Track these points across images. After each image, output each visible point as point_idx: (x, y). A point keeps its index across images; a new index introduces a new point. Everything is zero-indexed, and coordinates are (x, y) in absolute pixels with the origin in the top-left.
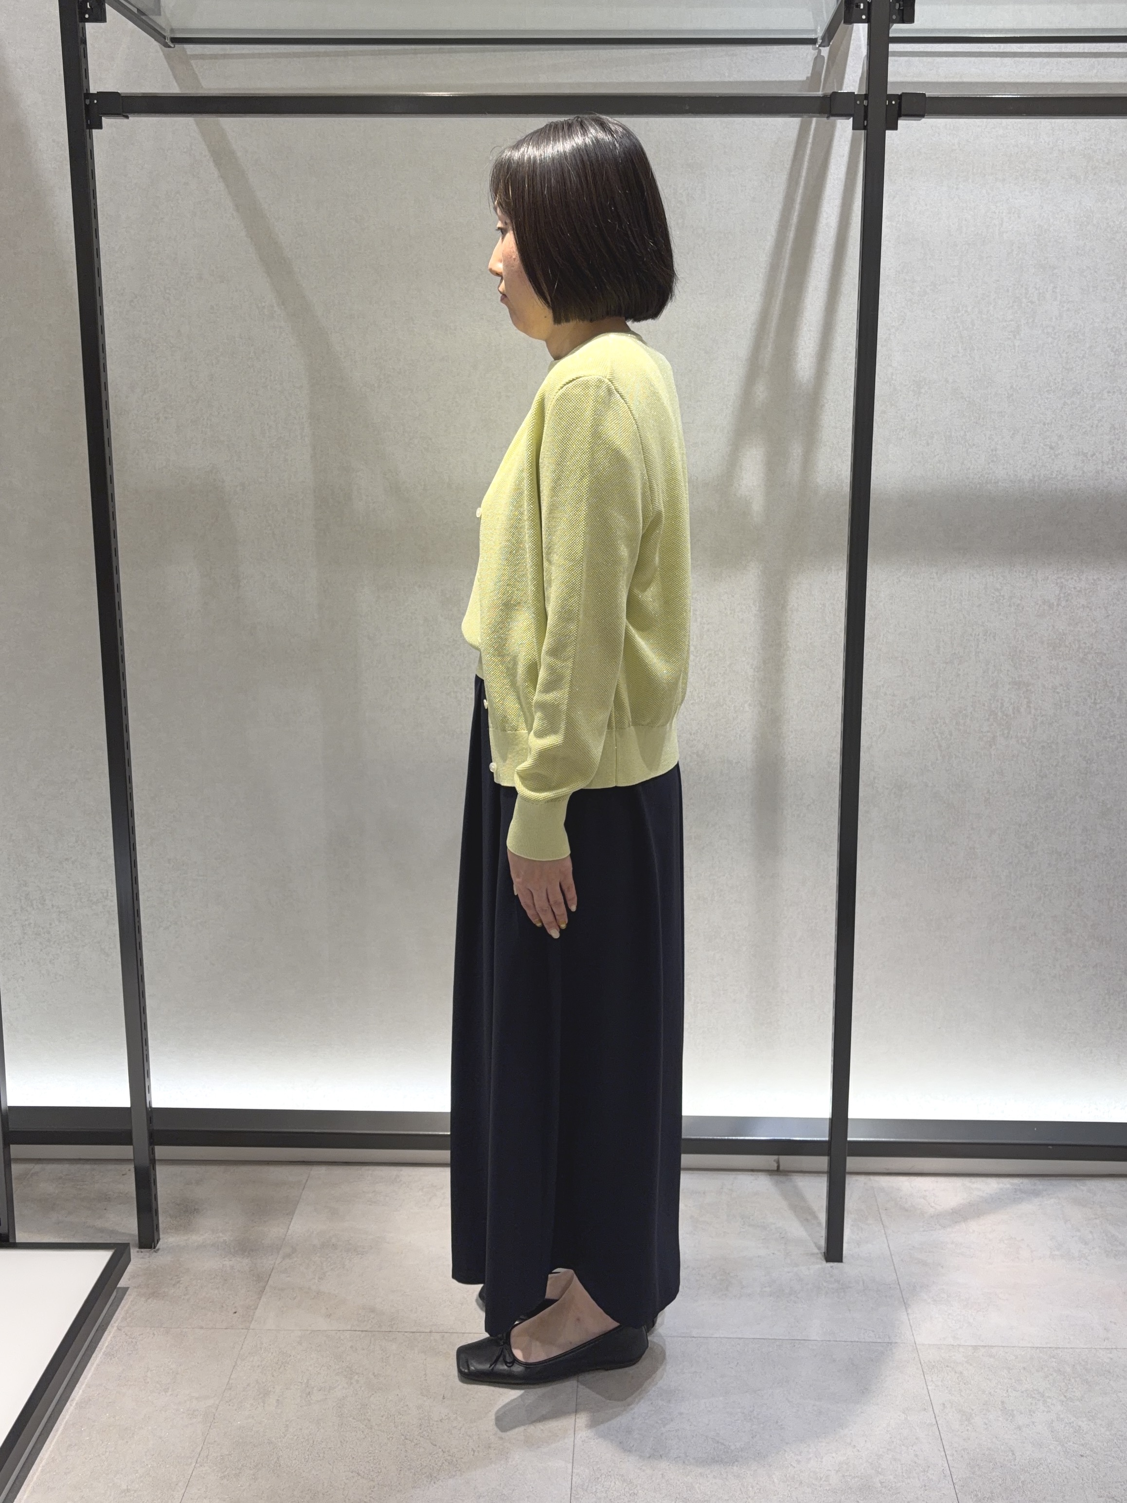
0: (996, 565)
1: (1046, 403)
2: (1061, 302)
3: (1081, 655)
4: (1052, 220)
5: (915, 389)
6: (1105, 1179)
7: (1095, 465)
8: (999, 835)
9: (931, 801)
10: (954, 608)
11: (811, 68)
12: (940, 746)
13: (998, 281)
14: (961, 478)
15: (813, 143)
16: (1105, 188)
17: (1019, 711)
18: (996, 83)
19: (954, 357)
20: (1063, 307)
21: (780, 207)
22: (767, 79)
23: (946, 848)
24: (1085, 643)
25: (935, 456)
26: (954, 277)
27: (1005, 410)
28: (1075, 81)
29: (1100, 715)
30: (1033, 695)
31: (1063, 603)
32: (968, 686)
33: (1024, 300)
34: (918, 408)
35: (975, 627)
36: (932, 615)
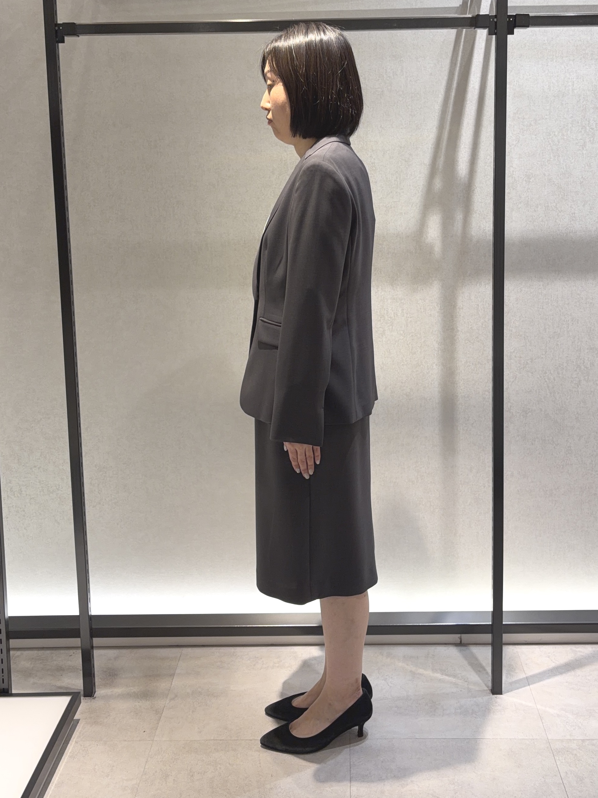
0: (577, 280)
5: (527, 180)
8: (585, 438)
9: (544, 420)
10: (554, 306)
11: (462, 0)
12: (548, 387)
13: (572, 117)
14: (555, 230)
15: (464, 42)
17: (594, 365)
18: (567, 6)
19: (548, 161)
21: (446, 78)
22: (437, 6)
23: (554, 447)
25: (539, 218)
26: (547, 115)
27: (579, 191)
32: (564, 351)
33: (588, 128)
34: (529, 190)
35: (566, 316)
36: (541, 310)
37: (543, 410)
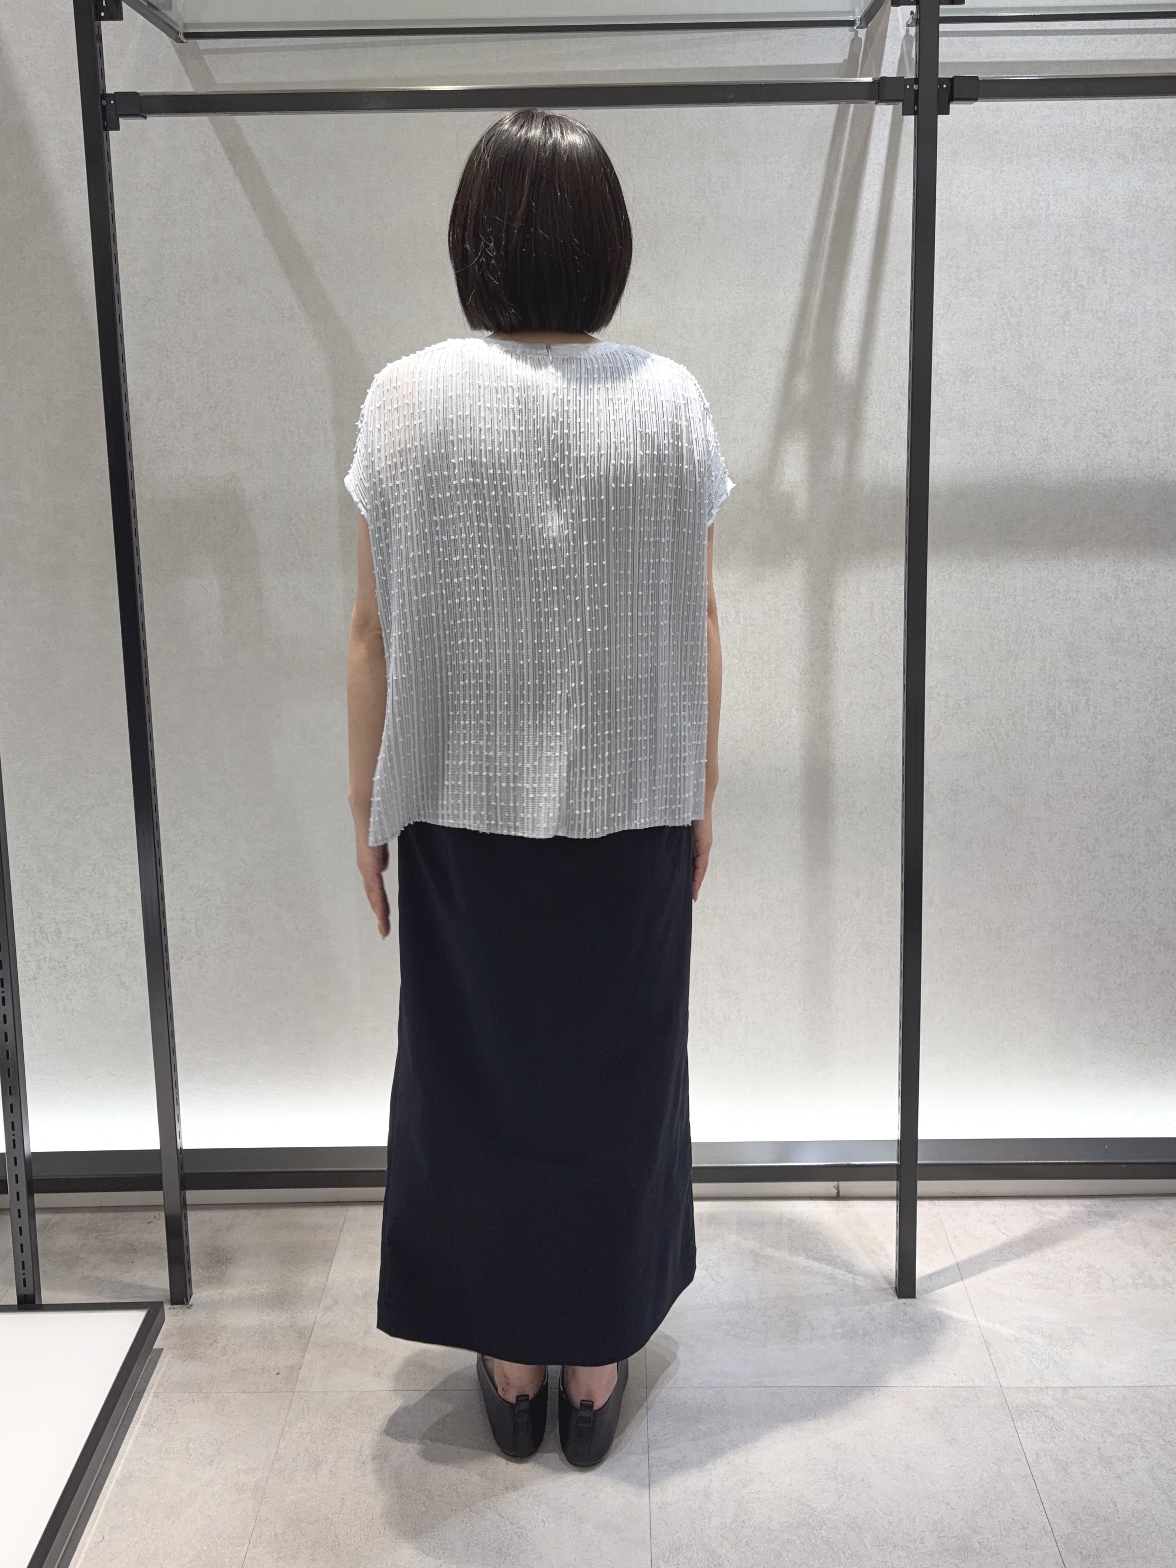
0: (1051, 558)
1: (1098, 390)
2: (1111, 285)
3: (1140, 650)
4: (1100, 202)
5: (963, 378)
7: (1150, 452)
8: (1059, 838)
9: (989, 806)
10: (1008, 604)
11: (848, 50)
12: (996, 748)
13: (1046, 265)
14: (1011, 470)
15: (852, 128)
16: (1154, 168)
17: (1077, 710)
18: (1039, 62)
19: (1001, 344)
20: (1113, 290)
21: (819, 193)
22: (802, 63)
23: (1005, 854)
24: (1144, 637)
25: (985, 447)
26: (1000, 262)
27: (1055, 398)
28: (1121, 58)
29: (1162, 712)
30: (1092, 691)
31: (1121, 596)
32: (1024, 685)
33: (1073, 284)
34: (966, 398)
35: (1030, 623)
36: (985, 612)
37: (987, 789)
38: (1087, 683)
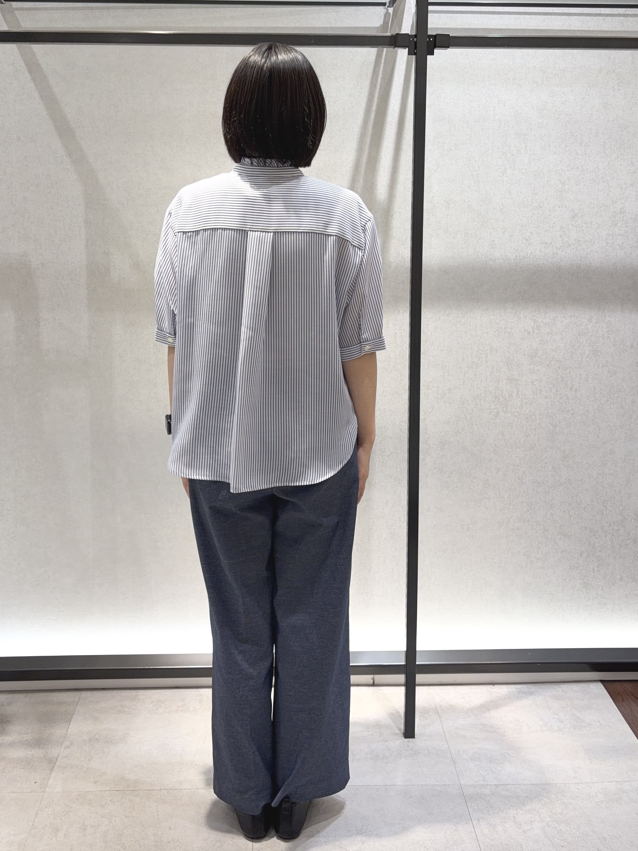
0: (496, 309)
1: (522, 213)
2: (530, 155)
3: (548, 362)
4: (523, 108)
5: (446, 205)
6: (572, 684)
7: (552, 249)
8: (503, 471)
9: (462, 452)
10: (472, 335)
11: (383, 19)
12: (466, 418)
13: (493, 143)
14: (474, 258)
15: (385, 63)
16: (554, 90)
17: (512, 396)
18: (489, 29)
19: (468, 187)
20: (531, 157)
21: (365, 100)
22: (357, 26)
23: (472, 481)
24: (550, 355)
25: (459, 245)
26: (467, 141)
27: (499, 218)
28: (535, 28)
29: (560, 398)
30: (520, 386)
31: (536, 331)
32: (482, 381)
33: (508, 154)
34: (448, 217)
36: (460, 339)
37: (461, 442)
38: (517, 381)
